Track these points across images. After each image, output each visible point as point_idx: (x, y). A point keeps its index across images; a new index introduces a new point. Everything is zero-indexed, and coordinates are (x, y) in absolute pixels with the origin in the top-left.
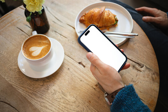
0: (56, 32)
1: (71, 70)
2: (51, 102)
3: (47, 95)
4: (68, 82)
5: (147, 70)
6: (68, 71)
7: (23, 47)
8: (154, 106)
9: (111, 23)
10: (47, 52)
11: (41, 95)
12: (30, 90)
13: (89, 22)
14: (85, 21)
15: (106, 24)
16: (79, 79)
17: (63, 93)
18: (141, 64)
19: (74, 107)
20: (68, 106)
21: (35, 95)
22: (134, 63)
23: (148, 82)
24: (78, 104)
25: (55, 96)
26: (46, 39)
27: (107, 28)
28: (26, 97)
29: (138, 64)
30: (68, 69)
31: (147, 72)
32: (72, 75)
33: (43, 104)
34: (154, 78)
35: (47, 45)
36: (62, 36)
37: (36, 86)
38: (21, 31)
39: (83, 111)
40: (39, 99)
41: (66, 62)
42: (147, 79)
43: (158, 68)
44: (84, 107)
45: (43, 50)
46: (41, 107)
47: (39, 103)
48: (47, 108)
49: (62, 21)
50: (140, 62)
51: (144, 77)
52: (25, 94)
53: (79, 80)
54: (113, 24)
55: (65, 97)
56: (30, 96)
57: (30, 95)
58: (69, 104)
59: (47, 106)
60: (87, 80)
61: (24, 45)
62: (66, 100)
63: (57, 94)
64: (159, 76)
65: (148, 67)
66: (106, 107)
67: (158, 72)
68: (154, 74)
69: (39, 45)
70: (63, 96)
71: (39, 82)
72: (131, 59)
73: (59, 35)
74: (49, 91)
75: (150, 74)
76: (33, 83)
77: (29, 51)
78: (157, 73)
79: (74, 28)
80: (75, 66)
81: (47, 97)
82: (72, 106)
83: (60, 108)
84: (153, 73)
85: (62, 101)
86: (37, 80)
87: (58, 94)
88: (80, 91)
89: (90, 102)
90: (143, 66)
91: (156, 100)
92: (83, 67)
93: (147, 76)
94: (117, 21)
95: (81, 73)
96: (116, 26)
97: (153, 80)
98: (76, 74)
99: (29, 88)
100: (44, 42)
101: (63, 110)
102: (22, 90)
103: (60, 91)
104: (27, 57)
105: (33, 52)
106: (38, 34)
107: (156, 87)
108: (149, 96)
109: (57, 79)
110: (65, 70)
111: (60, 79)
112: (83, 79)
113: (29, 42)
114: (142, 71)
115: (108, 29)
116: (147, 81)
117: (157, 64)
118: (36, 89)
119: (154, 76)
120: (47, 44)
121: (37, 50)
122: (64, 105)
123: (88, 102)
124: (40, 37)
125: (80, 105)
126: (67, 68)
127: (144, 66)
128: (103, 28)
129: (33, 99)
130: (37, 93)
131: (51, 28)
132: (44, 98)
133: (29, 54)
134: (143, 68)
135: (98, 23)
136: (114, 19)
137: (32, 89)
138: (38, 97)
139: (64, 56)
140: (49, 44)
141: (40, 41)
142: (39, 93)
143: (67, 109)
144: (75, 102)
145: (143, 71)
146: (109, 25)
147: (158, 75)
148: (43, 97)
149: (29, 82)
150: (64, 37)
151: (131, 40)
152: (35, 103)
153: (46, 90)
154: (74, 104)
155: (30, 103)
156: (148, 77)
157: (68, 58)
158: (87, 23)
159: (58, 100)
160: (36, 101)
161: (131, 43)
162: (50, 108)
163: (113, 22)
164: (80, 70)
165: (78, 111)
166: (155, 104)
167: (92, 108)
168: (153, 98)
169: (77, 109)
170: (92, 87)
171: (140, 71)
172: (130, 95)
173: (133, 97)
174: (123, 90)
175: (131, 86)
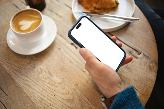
0: (52, 11)
1: (62, 50)
2: (36, 81)
3: (33, 73)
4: (56, 62)
5: (145, 58)
6: (59, 52)
7: (13, 20)
8: (148, 97)
9: (111, 5)
10: (36, 27)
11: (26, 73)
12: (16, 66)
13: (88, 3)
14: (83, 2)
15: (105, 6)
16: (69, 60)
17: (49, 73)
18: (139, 50)
19: (59, 88)
20: (53, 87)
21: (20, 72)
22: (131, 49)
23: (144, 71)
24: (64, 86)
25: (41, 75)
26: (38, 14)
27: (106, 11)
28: (10, 74)
29: (135, 50)
30: (59, 49)
31: (144, 59)
32: (62, 55)
33: (26, 83)
34: (152, 67)
35: (38, 20)
36: (57, 16)
37: (22, 63)
39: (69, 94)
40: (23, 77)
41: (57, 41)
42: (143, 67)
43: (157, 57)
44: (70, 90)
45: (32, 25)
46: (24, 85)
47: (22, 81)
48: (30, 86)
50: (137, 48)
51: (140, 64)
52: (9, 70)
53: (68, 61)
54: (112, 6)
55: (51, 77)
56: (14, 73)
57: (15, 71)
58: (54, 85)
59: (31, 85)
60: (77, 62)
61: (14, 18)
62: (52, 80)
63: (43, 74)
64: (157, 65)
65: (146, 54)
66: (94, 92)
67: (157, 60)
68: (152, 62)
69: (30, 19)
70: (49, 76)
71: (27, 59)
74: (35, 70)
75: (148, 62)
76: (19, 60)
77: (18, 25)
78: (155, 62)
79: (71, 8)
80: (67, 47)
81: (31, 75)
82: (57, 87)
83: (44, 88)
84: (151, 61)
85: (47, 81)
86: (24, 57)
87: (44, 73)
88: (68, 73)
89: (77, 85)
90: (141, 53)
91: (151, 91)
92: (74, 48)
93: (144, 64)
94: (117, 4)
95: (72, 55)
96: (116, 9)
97: (150, 68)
98: (67, 55)
99: (15, 64)
100: (36, 16)
101: (47, 90)
102: (7, 66)
103: (47, 71)
104: (16, 30)
105: (21, 26)
106: (31, 8)
107: (152, 76)
108: (144, 85)
109: (46, 58)
110: (56, 50)
111: (49, 58)
112: (73, 61)
113: (20, 15)
115: (107, 13)
116: (143, 69)
117: (157, 53)
118: (22, 66)
119: (151, 64)
120: (38, 19)
121: (26, 24)
122: (48, 85)
123: (75, 85)
124: (32, 12)
125: (66, 87)
126: (58, 48)
127: (142, 53)
128: (102, 10)
129: (17, 77)
130: (22, 71)
131: (47, 6)
132: (29, 76)
133: (18, 27)
134: (141, 55)
135: (96, 3)
136: (115, 2)
137: (17, 66)
138: (23, 75)
139: (57, 35)
140: (40, 19)
141: (31, 16)
142: (24, 70)
143: (51, 90)
144: (61, 84)
145: (140, 58)
146: (109, 7)
147: (156, 64)
148: (28, 75)
149: (15, 58)
150: (59, 17)
151: (130, 25)
152: (19, 81)
153: (32, 69)
154: (60, 86)
155: (13, 80)
156: (144, 65)
157: (60, 38)
158: (86, 4)
159: (43, 80)
160: (20, 79)
161: (130, 29)
162: (33, 87)
163: (113, 5)
164: (72, 52)
165: (63, 94)
166: (149, 95)
167: (79, 92)
168: (148, 88)
169: (62, 91)
170: (82, 70)
171: (137, 58)
172: (131, 98)
173: (134, 101)
174: (122, 93)
175: (132, 89)
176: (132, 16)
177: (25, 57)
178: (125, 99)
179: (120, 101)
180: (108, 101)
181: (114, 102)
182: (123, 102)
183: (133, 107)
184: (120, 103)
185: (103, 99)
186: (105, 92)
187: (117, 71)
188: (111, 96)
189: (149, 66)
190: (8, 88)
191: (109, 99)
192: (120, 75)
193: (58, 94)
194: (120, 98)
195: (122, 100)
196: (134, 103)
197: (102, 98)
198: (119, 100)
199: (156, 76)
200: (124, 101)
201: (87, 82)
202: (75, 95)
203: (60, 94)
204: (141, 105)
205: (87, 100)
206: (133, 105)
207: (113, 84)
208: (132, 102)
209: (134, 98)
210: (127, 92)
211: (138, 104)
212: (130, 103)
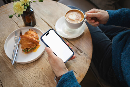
5: (84, 55)
8: (83, 78)
22: (77, 49)
23: (82, 63)
28: (4, 59)
29: (80, 50)
31: (84, 56)
34: (88, 61)
39: (37, 73)
42: (82, 60)
44: (38, 71)
49: (38, 15)
51: (81, 59)
52: (3, 57)
64: (91, 60)
65: (85, 53)
68: (88, 58)
75: (86, 58)
78: (90, 58)
84: (87, 57)
89: (43, 68)
91: (85, 74)
97: (86, 62)
101: (25, 71)
102: (2, 55)
107: (87, 66)
108: (81, 71)
114: (81, 55)
116: (82, 62)
122: (26, 68)
123: (41, 69)
125: (36, 69)
127: (83, 52)
129: (8, 61)
144: (33, 67)
145: (82, 55)
152: (9, 64)
155: (5, 63)
156: (83, 59)
165: (34, 73)
166: (83, 77)
167: (43, 73)
168: (83, 73)
170: (46, 60)
173: (72, 79)
174: (66, 74)
175: (71, 72)
178: (67, 78)
179: (64, 79)
181: (60, 79)
182: (66, 80)
183: (71, 82)
184: (64, 80)
188: (59, 76)
189: (86, 60)
190: (2, 68)
193: (31, 73)
194: (64, 77)
195: (65, 78)
196: (72, 80)
197: (55, 77)
199: (89, 66)
201: (49, 67)
202: (41, 74)
203: (32, 74)
205: (47, 78)
207: (60, 69)
209: (72, 78)
210: (68, 74)
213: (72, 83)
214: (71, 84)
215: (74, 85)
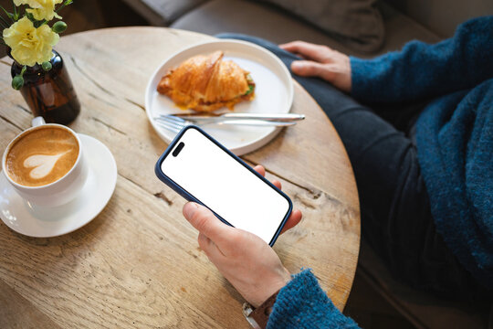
0: (96, 120)
1: (136, 213)
2: (84, 297)
3: (73, 280)
4: (127, 244)
5: (330, 204)
6: (128, 218)
7: (8, 157)
8: (347, 292)
9: (237, 91)
10: (68, 168)
11: (56, 280)
12: (27, 269)
13: (182, 91)
14: (172, 89)
15: (223, 94)
16: (157, 234)
17: (114, 273)
18: (314, 189)
19: (141, 305)
20: (128, 305)
21: (41, 282)
23: (331, 234)
24: (153, 298)
25: (94, 281)
26: (69, 135)
27: (230, 104)
28: (16, 289)
29: (307, 189)
30: (129, 211)
31: (329, 208)
32: (137, 226)
33: (60, 304)
34: (348, 223)
35: (69, 151)
36: (112, 131)
37: (42, 258)
38: (4, 121)
39: (167, 313)
40: (50, 292)
41: (121, 193)
42: (328, 225)
43: (357, 199)
44: (169, 304)
45: (58, 163)
46: (56, 311)
47: (50, 301)
48: (71, 312)
50: (311, 185)
51: (322, 221)
52: (13, 280)
53: (155, 237)
54: (241, 93)
55: (119, 282)
56: (26, 285)
57: (27, 281)
58: (130, 300)
59: (73, 307)
60: (175, 236)
61: (10, 151)
62: (123, 288)
63: (98, 276)
64: (359, 217)
65: (332, 196)
66: (223, 299)
67: (357, 208)
68: (346, 212)
69: (50, 150)
70: (114, 279)
71: (52, 247)
72: (288, 178)
73: (106, 128)
74: (78, 270)
75: (337, 214)
76: (34, 251)
77: (24, 168)
78: (354, 211)
79: (144, 109)
80: (148, 204)
81: (71, 284)
82: (136, 302)
83: (107, 310)
84: (343, 210)
85: (111, 291)
86: (45, 242)
87: (100, 275)
88: (157, 265)
89: (183, 290)
90: (319, 195)
91: (351, 276)
92: (165, 204)
93: (328, 219)
94: (252, 85)
95: (162, 221)
96: (251, 98)
97: (345, 227)
98: (149, 224)
99: (25, 264)
100: (63, 142)
101: (115, 314)
102: (5, 272)
103: (107, 268)
104: (18, 181)
105: (32, 169)
106: (47, 122)
107: (351, 244)
108: (334, 267)
109: (100, 239)
110: (120, 214)
111: (107, 237)
112: (166, 235)
113: (24, 144)
114: (318, 208)
115: (232, 108)
116: (328, 231)
117: (355, 189)
118: (42, 266)
119: (345, 217)
120: (70, 147)
121: (42, 163)
122: (116, 301)
123: (178, 292)
124: (53, 132)
125: (158, 299)
126: (125, 210)
127: (323, 195)
128: (217, 105)
129: (35, 293)
130: (46, 278)
131: (83, 109)
132: (65, 288)
133: (24, 174)
134: (319, 199)
135: (203, 91)
136: (245, 83)
137: (31, 266)
138: (49, 287)
139: (118, 178)
140: (76, 148)
141: (51, 141)
142: (51, 275)
143: (124, 312)
144: (144, 293)
145: (320, 206)
146: (232, 95)
147: (356, 215)
148: (61, 285)
149: (24, 249)
150: (117, 133)
151: (288, 131)
152: (41, 303)
153: (70, 268)
154: (143, 298)
155: (26, 303)
156: (331, 221)
157: (127, 185)
158: (178, 94)
159: (101, 291)
160: (42, 298)
161: (290, 141)
162: (79, 311)
163: (242, 89)
164: (160, 214)
165: (154, 316)
166: (349, 286)
167: (189, 305)
168: (344, 272)
169: (151, 310)
170: (190, 253)
171: (312, 207)
172: (308, 295)
173: (316, 301)
174: (289, 287)
175: (307, 275)
176: (291, 112)
177: (48, 242)
178: (297, 299)
179: (287, 305)
180: (260, 312)
182: (295, 307)
183: (316, 312)
184: (288, 308)
185: (249, 311)
186: (248, 293)
187: (272, 243)
188: (265, 300)
189: (342, 222)
190: (15, 325)
191: (262, 306)
192: (278, 252)
193: (140, 318)
194: (287, 298)
195: (290, 301)
197: (246, 309)
198: (284, 302)
199: (359, 242)
200: (296, 302)
201: (206, 280)
202: (182, 313)
203: (146, 319)
204: (331, 306)
205: (212, 322)
206: (315, 309)
208: (312, 304)
209: (316, 294)
211: (324, 305)
212: (308, 305)
213: (319, 314)
214: (319, 318)
215: (330, 322)
